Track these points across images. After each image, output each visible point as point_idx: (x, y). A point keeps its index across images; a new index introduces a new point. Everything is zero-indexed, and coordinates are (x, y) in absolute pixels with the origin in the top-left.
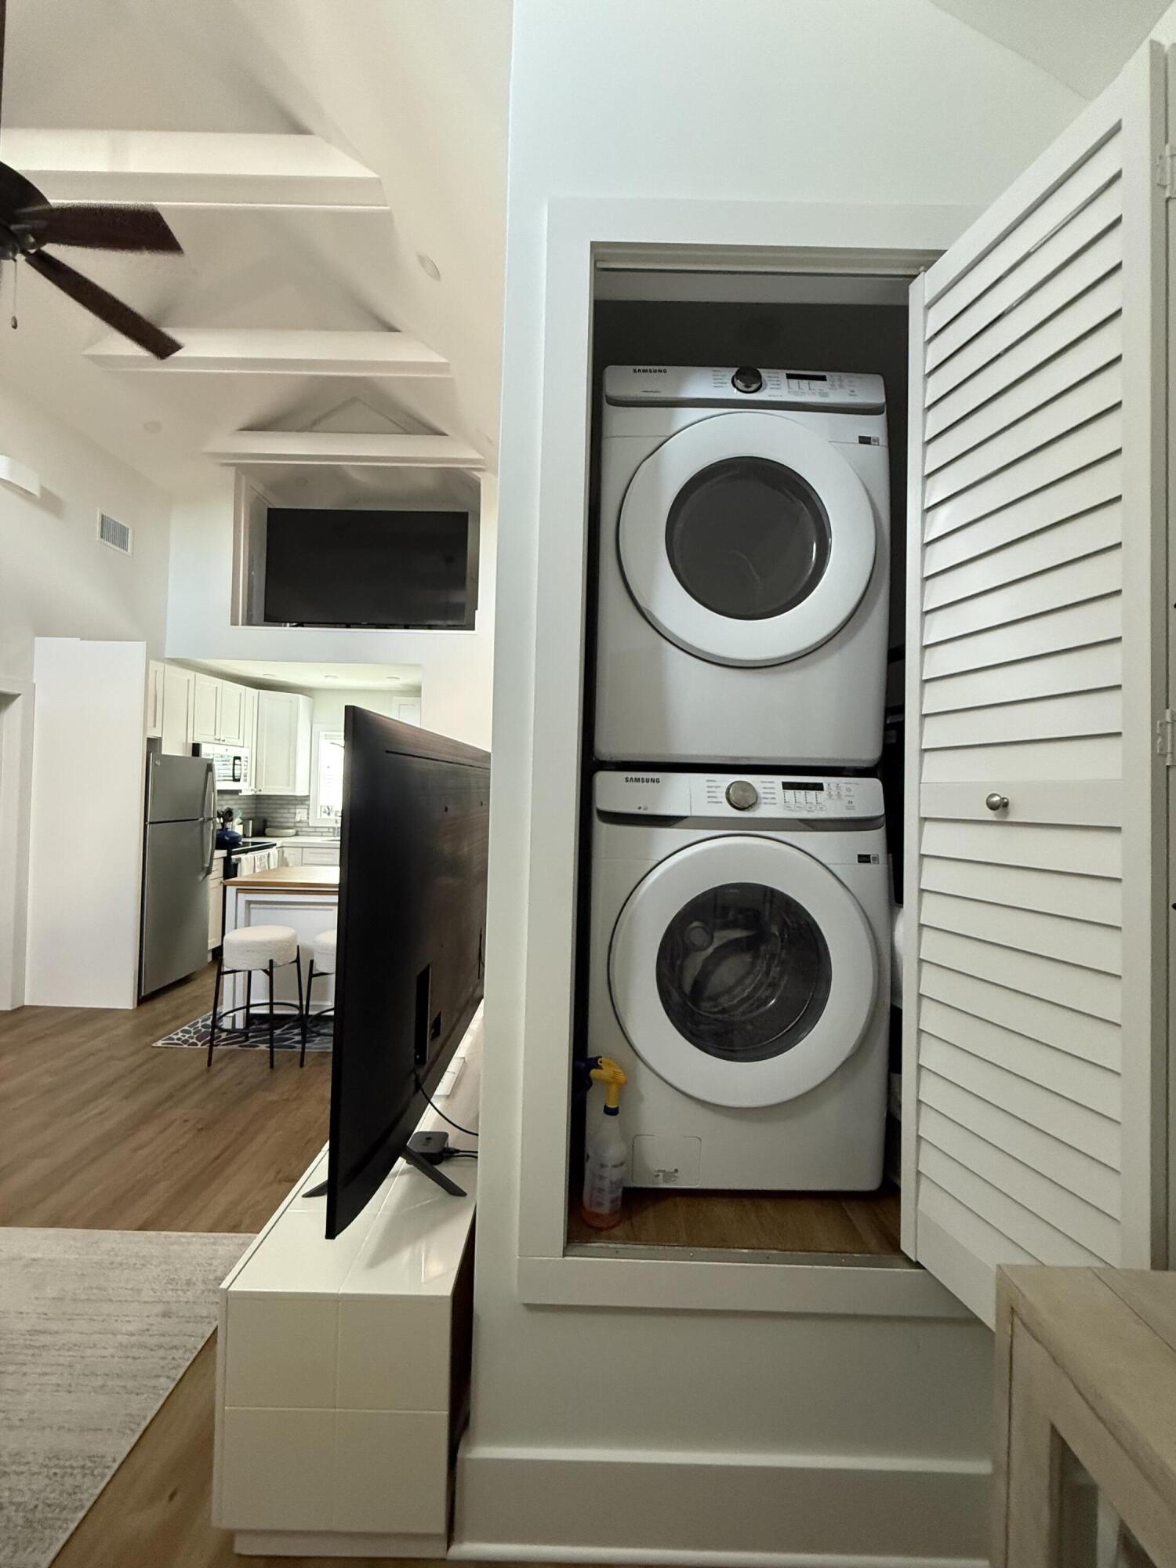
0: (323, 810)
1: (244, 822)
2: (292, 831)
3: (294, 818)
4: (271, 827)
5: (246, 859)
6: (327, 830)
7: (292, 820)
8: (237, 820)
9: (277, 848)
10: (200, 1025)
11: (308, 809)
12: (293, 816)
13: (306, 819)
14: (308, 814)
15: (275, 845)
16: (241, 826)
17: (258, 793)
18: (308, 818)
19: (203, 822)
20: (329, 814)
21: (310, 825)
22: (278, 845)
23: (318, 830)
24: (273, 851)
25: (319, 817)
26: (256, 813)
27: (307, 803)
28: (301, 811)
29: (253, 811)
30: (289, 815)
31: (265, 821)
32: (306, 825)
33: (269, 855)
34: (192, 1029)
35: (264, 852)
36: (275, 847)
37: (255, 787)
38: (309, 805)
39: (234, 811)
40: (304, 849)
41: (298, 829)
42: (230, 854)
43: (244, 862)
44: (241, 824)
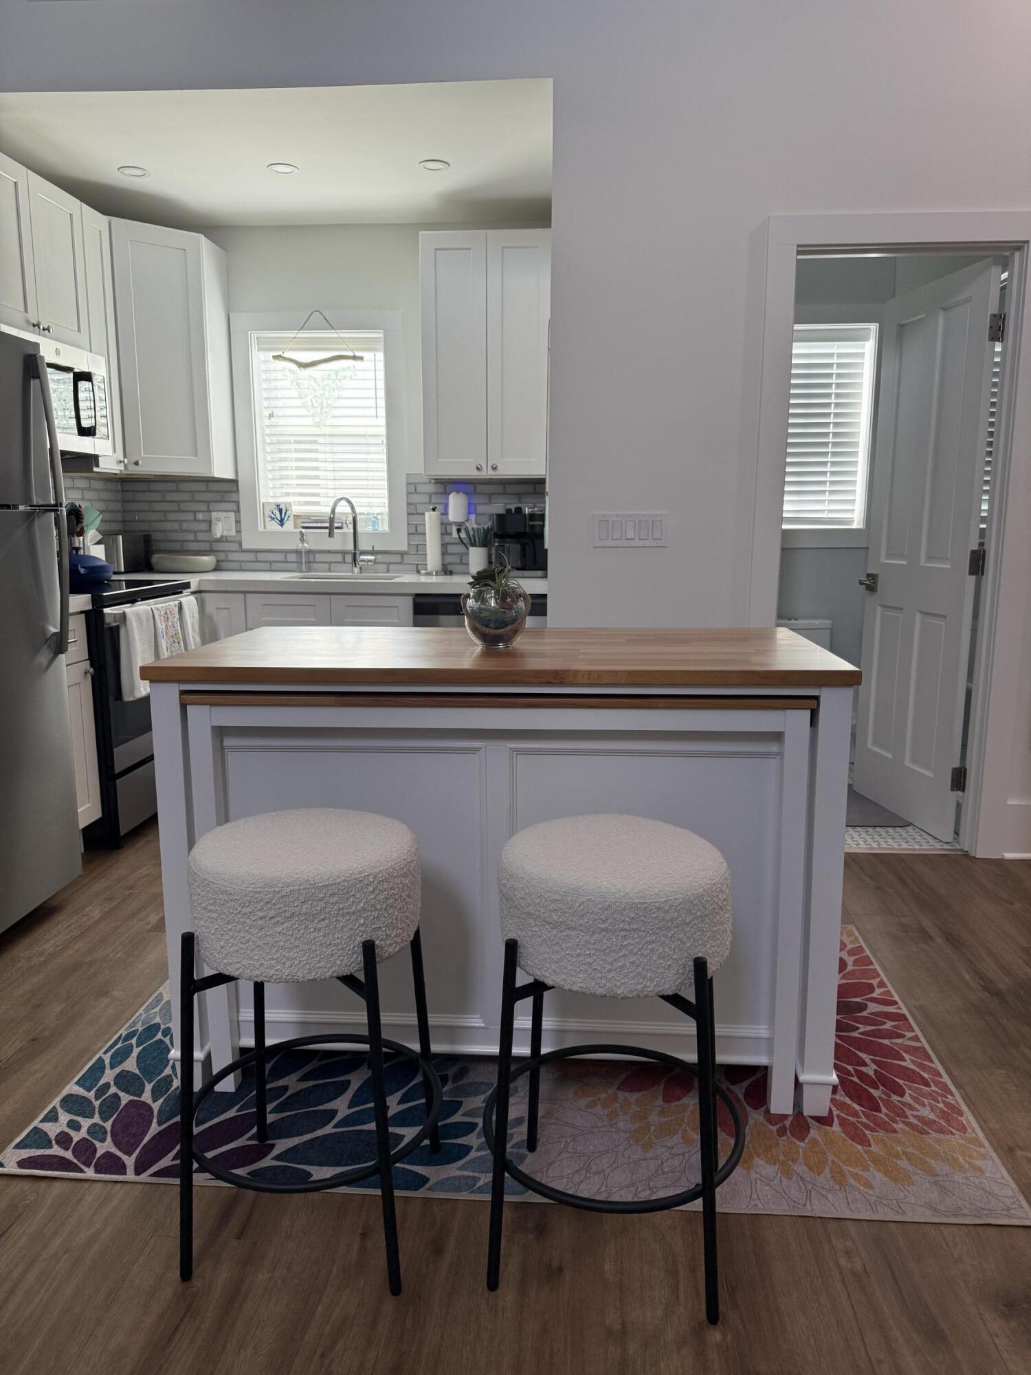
0: (268, 513)
1: (106, 538)
2: (208, 560)
3: (210, 530)
4: (159, 551)
5: (138, 616)
6: (281, 557)
7: (201, 536)
8: (92, 534)
9: (193, 593)
10: (109, 1076)
11: (238, 511)
12: (203, 526)
13: (233, 533)
14: (238, 522)
15: (187, 585)
16: (102, 547)
17: (133, 470)
18: (239, 532)
19: (29, 516)
20: (282, 522)
21: (245, 546)
22: (193, 587)
23: (261, 557)
24: (188, 600)
25: (261, 529)
26: (124, 521)
27: (233, 497)
28: (222, 515)
29: (119, 517)
30: (195, 526)
31: (147, 539)
32: (235, 547)
33: (180, 607)
34: (91, 1095)
35: (170, 603)
36: (186, 592)
37: (125, 456)
38: (238, 503)
39: (84, 512)
40: (248, 595)
41: (222, 556)
42: (99, 603)
43: (133, 623)
44: (99, 543)
